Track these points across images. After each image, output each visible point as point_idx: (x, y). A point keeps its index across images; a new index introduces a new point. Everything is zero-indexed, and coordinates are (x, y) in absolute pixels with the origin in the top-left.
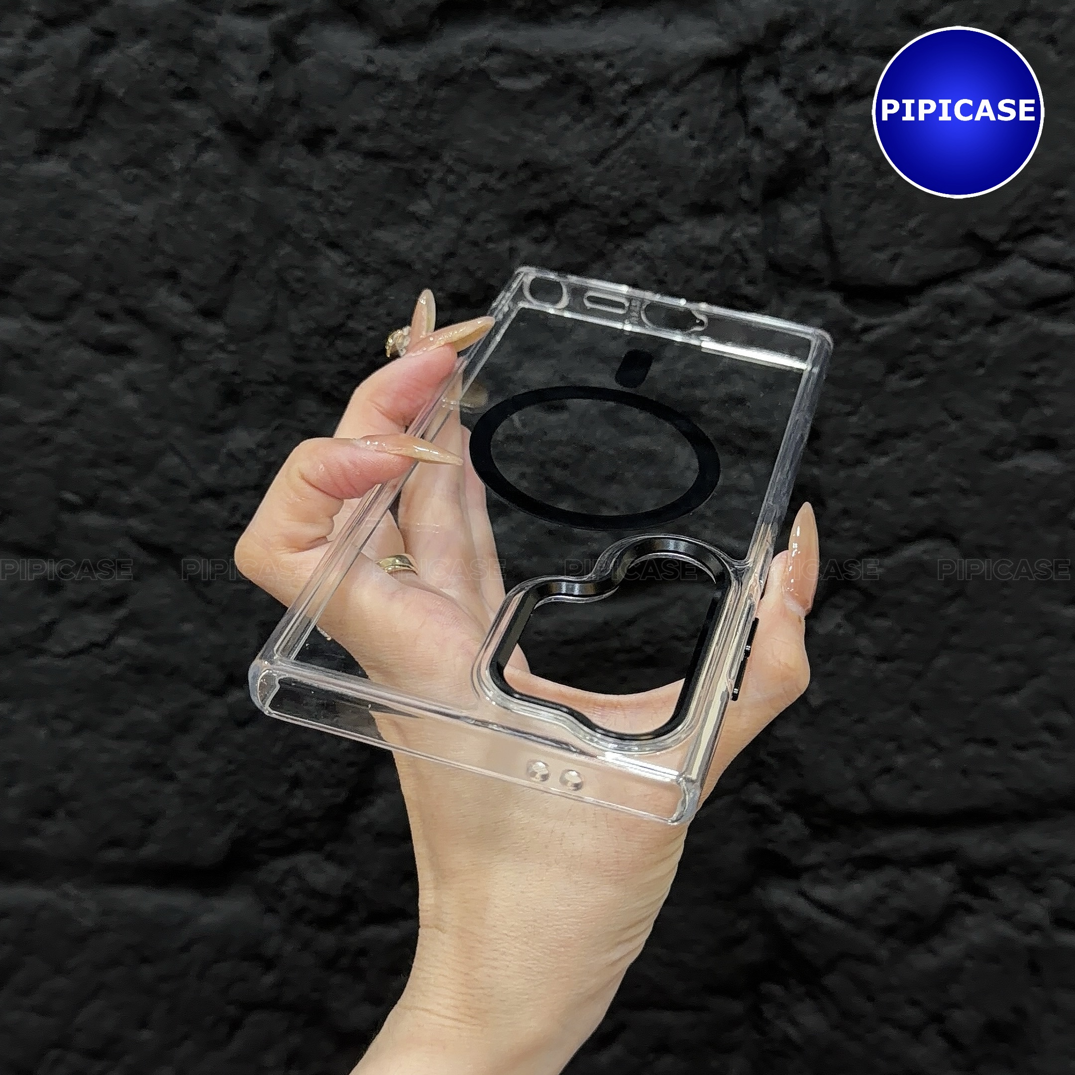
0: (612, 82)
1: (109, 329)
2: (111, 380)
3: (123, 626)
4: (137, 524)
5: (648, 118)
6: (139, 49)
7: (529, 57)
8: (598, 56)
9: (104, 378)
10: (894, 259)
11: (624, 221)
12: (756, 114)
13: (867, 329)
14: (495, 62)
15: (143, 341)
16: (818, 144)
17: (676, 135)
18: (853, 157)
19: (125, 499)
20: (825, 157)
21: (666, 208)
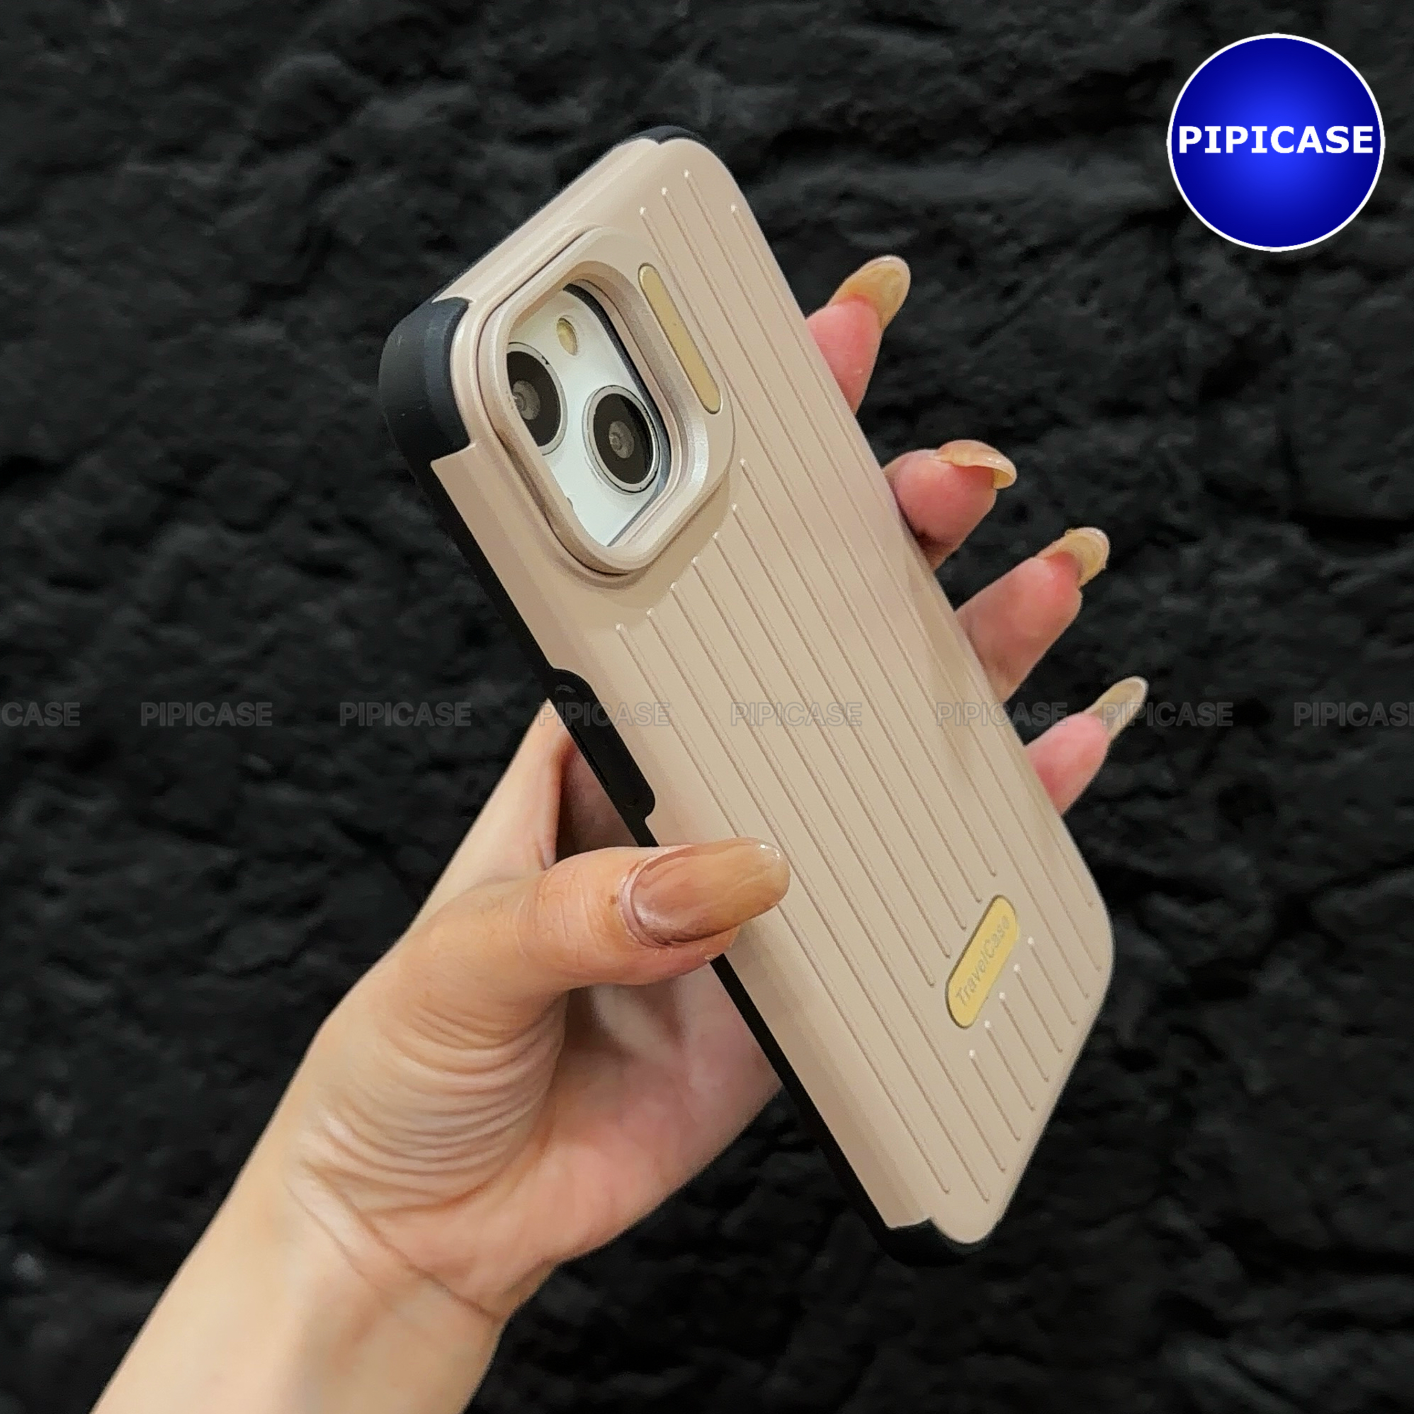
0: (1001, 241)
1: (322, 545)
2: (318, 610)
3: (313, 939)
4: (342, 802)
5: (1046, 288)
6: (383, 183)
7: (891, 206)
8: (983, 207)
9: (312, 609)
10: (1379, 483)
11: (1008, 422)
12: (1193, 287)
13: (1338, 576)
14: (846, 212)
15: (365, 561)
16: (1275, 329)
17: (1083, 312)
18: (1325, 347)
19: (328, 768)
20: (1286, 345)
21: (1066, 406)
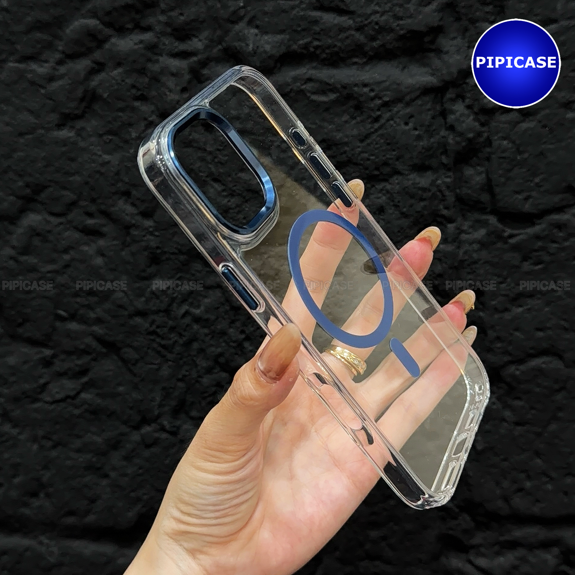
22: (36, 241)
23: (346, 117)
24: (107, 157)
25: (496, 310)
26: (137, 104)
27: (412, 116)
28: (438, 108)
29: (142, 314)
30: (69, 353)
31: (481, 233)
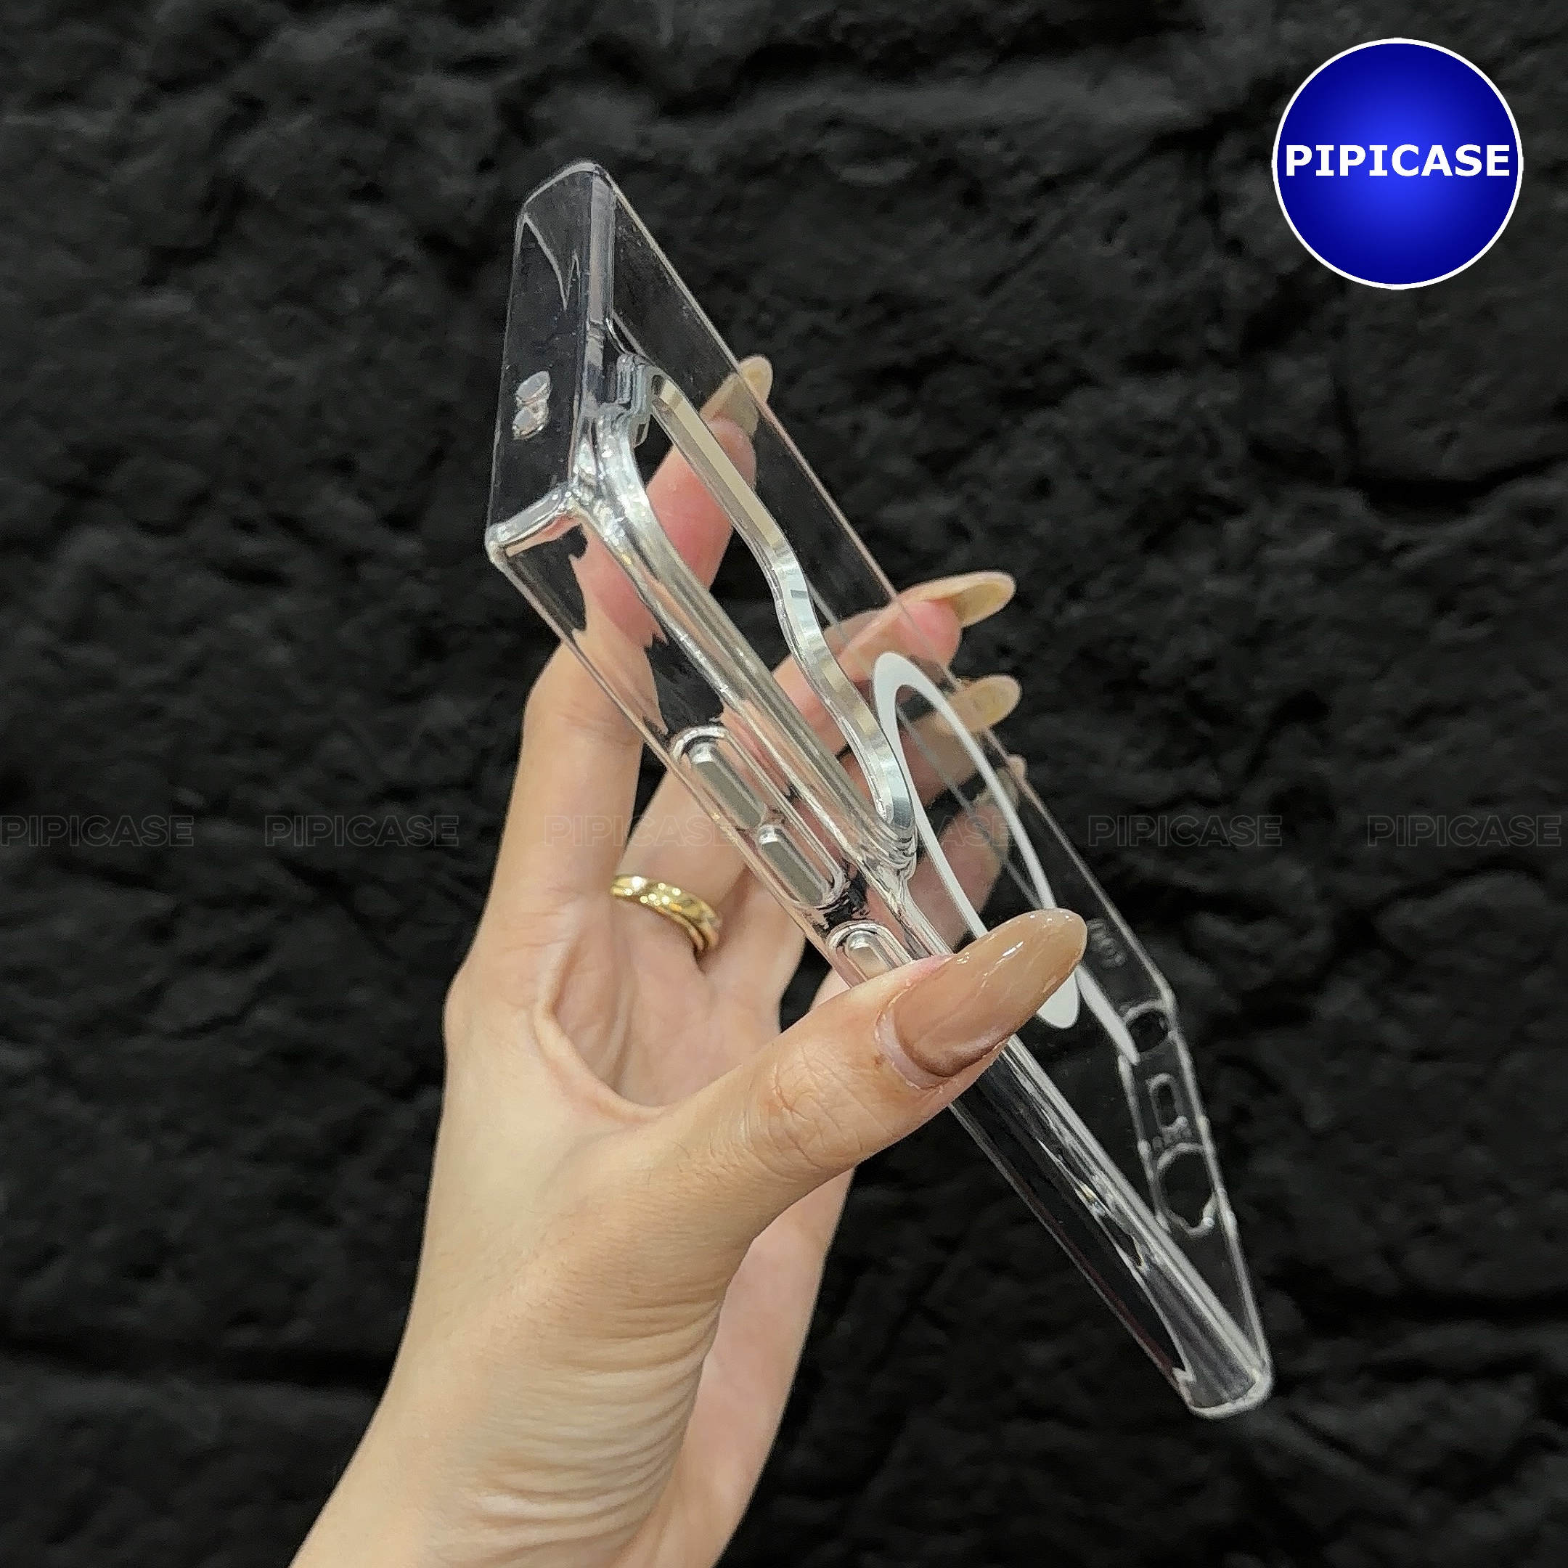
22: (108, 605)
23: (937, 228)
24: (283, 366)
25: (1362, 753)
26: (358, 211)
27: (1121, 217)
28: (1197, 191)
29: (403, 794)
30: (217, 904)
31: (1319, 542)
